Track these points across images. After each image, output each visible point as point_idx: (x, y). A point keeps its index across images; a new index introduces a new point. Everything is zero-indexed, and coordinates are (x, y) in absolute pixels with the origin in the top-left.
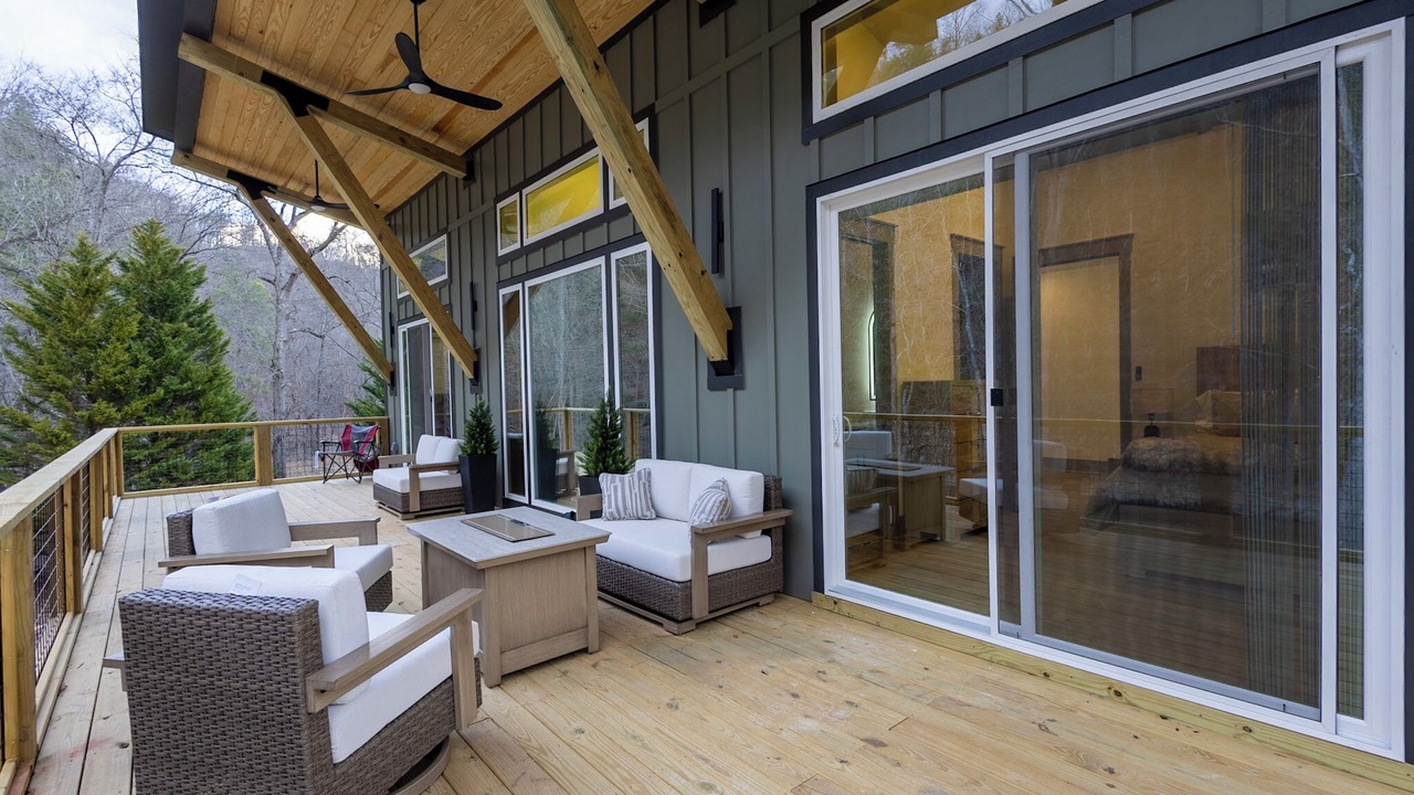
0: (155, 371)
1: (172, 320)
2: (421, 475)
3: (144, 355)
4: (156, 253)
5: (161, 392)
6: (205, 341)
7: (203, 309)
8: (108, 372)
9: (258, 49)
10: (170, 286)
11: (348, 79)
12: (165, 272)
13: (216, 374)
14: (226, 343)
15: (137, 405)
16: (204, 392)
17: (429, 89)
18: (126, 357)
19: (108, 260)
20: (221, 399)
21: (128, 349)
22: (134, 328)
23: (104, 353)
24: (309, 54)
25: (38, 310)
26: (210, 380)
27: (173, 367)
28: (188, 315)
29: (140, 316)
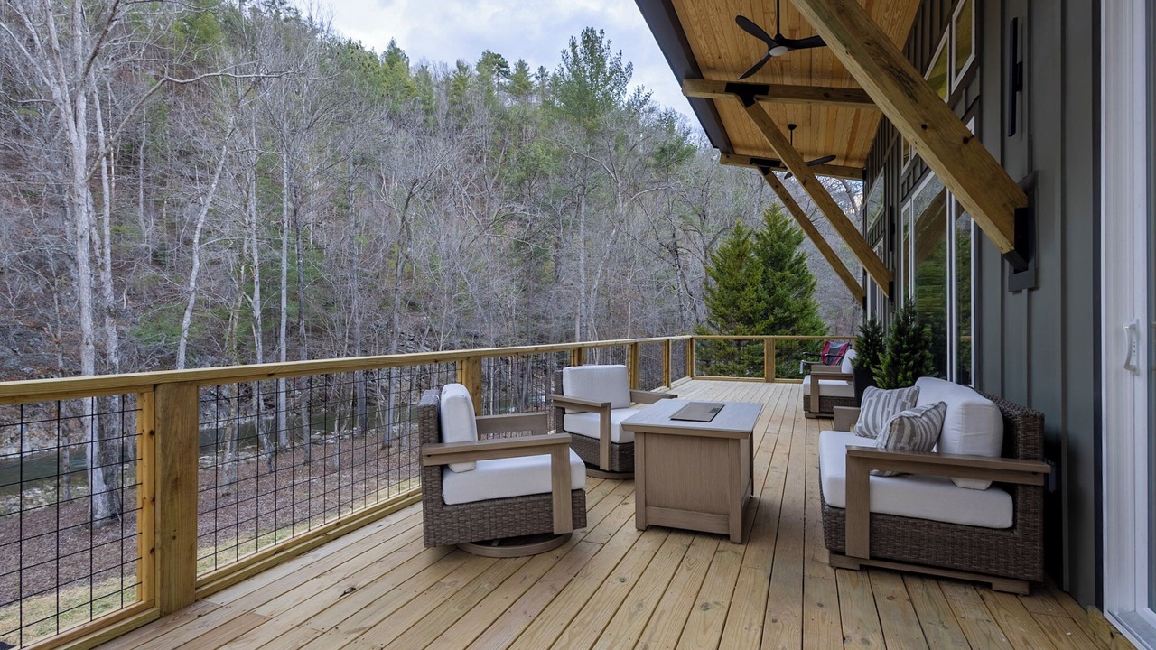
0: (770, 305)
1: (782, 270)
2: (821, 382)
3: (765, 295)
4: (775, 225)
5: (772, 318)
6: (801, 283)
7: (800, 260)
8: (744, 305)
9: (724, 70)
10: (780, 247)
11: (779, 64)
12: (779, 237)
13: (805, 307)
14: (814, 284)
15: (759, 327)
16: (797, 320)
17: (786, 48)
18: (754, 296)
19: (749, 234)
20: (807, 325)
21: (756, 291)
22: (759, 277)
23: (744, 294)
24: (749, 58)
25: (718, 270)
26: (802, 311)
27: (780, 302)
28: (792, 266)
29: (763, 268)
